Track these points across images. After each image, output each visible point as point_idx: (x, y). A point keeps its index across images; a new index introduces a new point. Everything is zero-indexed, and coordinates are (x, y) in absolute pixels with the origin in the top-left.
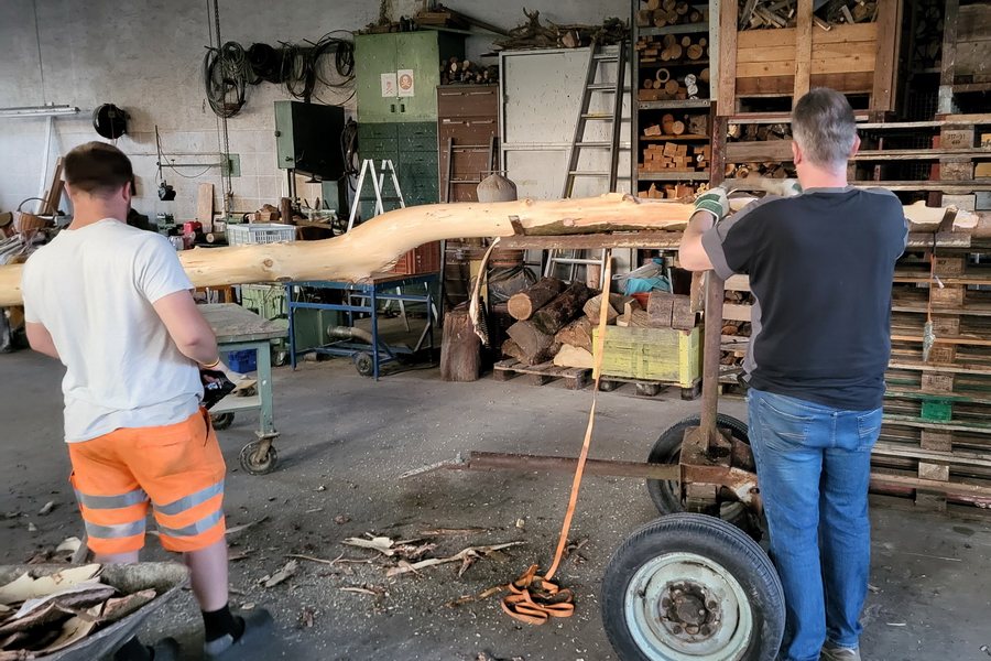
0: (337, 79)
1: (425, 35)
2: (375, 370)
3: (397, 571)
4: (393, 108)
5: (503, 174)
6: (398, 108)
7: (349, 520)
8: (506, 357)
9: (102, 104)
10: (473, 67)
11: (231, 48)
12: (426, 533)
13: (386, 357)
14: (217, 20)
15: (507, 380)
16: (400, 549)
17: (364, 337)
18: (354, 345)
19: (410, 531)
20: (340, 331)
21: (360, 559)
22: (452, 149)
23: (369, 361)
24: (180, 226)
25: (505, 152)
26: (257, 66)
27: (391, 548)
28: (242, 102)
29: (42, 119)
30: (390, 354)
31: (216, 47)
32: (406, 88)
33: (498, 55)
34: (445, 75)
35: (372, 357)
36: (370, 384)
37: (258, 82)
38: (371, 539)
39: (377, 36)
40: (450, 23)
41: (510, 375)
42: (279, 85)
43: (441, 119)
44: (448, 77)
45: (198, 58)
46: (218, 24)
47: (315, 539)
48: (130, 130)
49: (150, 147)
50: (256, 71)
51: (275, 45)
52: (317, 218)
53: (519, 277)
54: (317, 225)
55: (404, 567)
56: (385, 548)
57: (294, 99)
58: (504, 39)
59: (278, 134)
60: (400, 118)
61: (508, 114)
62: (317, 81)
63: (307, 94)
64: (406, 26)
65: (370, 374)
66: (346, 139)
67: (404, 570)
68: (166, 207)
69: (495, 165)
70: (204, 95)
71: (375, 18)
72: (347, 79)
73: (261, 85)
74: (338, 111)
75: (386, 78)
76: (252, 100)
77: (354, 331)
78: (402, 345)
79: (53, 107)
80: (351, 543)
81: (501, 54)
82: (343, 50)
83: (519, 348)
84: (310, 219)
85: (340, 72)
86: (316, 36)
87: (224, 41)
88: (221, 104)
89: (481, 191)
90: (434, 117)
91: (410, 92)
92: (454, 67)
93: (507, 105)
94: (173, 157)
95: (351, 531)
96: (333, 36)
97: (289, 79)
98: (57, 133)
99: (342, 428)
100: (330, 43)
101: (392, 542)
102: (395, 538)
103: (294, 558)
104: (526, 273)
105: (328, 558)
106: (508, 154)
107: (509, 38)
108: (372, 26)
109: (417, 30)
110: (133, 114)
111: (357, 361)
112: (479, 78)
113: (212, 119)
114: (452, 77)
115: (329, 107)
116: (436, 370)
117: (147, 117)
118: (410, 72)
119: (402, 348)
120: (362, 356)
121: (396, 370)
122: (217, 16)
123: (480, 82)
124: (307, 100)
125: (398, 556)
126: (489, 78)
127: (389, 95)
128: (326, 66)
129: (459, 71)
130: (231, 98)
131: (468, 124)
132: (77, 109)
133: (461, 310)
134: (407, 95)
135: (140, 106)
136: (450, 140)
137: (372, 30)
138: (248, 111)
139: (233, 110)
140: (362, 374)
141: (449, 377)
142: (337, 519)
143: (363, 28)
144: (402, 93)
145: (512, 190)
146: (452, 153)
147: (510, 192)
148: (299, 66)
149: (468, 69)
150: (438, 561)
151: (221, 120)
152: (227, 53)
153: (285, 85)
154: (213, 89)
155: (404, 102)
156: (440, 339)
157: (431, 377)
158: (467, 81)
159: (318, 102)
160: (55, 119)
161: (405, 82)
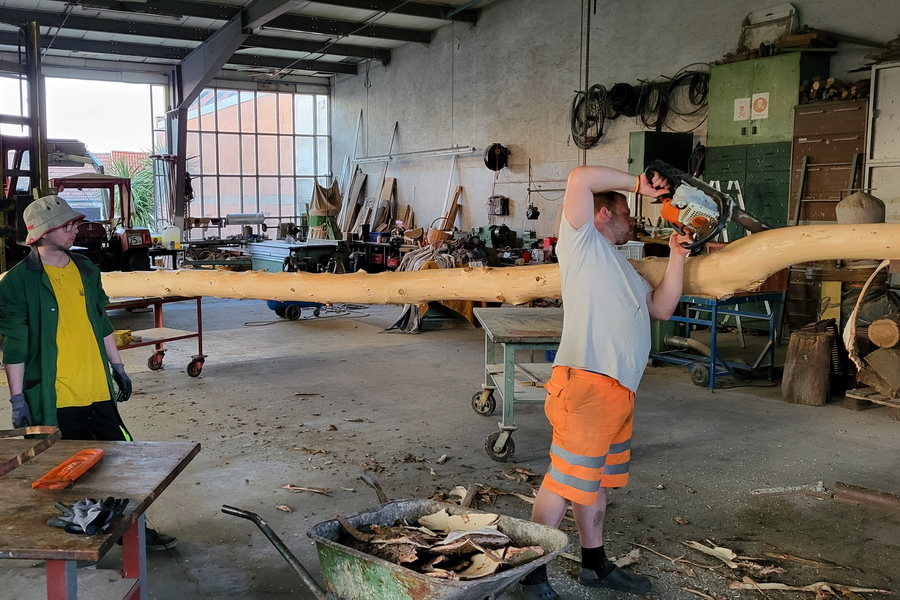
0: (691, 108)
1: (785, 58)
2: (712, 382)
3: (742, 586)
4: (744, 131)
5: (866, 191)
6: (749, 131)
7: (689, 523)
8: (861, 386)
9: (491, 144)
10: (838, 85)
11: (596, 90)
12: (771, 555)
13: (723, 370)
14: (587, 68)
15: (861, 410)
16: (744, 564)
17: (700, 349)
18: (689, 356)
19: (753, 548)
20: (676, 341)
21: (701, 564)
22: (807, 168)
23: (706, 373)
24: (541, 241)
25: (871, 169)
26: (617, 103)
27: (733, 561)
28: (600, 134)
29: (449, 157)
30: (727, 367)
31: (583, 89)
32: (760, 110)
33: (870, 69)
34: (805, 96)
35: (708, 369)
36: (704, 394)
37: (616, 116)
38: (712, 547)
39: (735, 65)
40: (815, 43)
41: (865, 405)
42: (634, 118)
43: (796, 138)
44: (808, 96)
45: (568, 101)
46: (587, 71)
47: (656, 534)
48: (510, 163)
49: (523, 176)
50: (615, 107)
51: (634, 83)
52: (659, 235)
53: (882, 301)
54: (659, 242)
55: (748, 584)
56: (728, 560)
57: (646, 129)
58: (879, 53)
59: (631, 161)
60: (751, 139)
61: (877, 129)
62: (670, 111)
63: (658, 124)
64: (766, 51)
65: (705, 385)
66: (693, 162)
67: (749, 587)
68: (532, 225)
69: (858, 183)
70: (570, 132)
71: (732, 46)
72: (698, 107)
73: (618, 119)
74: (688, 137)
75: (738, 103)
76: (609, 133)
77: (690, 342)
78: (740, 361)
79: (458, 148)
80: (692, 546)
81: (874, 68)
82: (698, 82)
83: (879, 378)
84: (653, 236)
85: (692, 102)
86: (672, 71)
87: (591, 85)
88: (583, 138)
89: (841, 210)
90: (789, 136)
91: (765, 114)
92: (816, 86)
93: (878, 120)
94: (540, 184)
95: (691, 535)
96: (688, 69)
97: (643, 112)
98: (458, 168)
99: (678, 434)
100: (686, 76)
101: (735, 556)
102: (738, 551)
103: (637, 547)
104: (890, 297)
105: (669, 555)
106: (875, 171)
107: (886, 50)
108: (729, 56)
109: (777, 54)
110: (513, 151)
111: (693, 370)
112: (844, 94)
113: (575, 151)
114: (812, 96)
115: (679, 133)
116: (775, 390)
117: (523, 152)
118: (766, 96)
119: (739, 363)
120: (697, 366)
121: (733, 385)
122: (587, 64)
123: (847, 98)
124: (659, 129)
125: (742, 572)
126: (857, 94)
127: (742, 118)
128: (680, 97)
129: (822, 89)
130: (592, 132)
131: (827, 142)
132: (474, 149)
133: (810, 331)
134: (760, 117)
135: (519, 143)
136: (804, 159)
137: (730, 59)
138: (604, 143)
139: (592, 143)
140: (697, 384)
141: (791, 398)
142: (678, 519)
143: (719, 58)
144: (755, 116)
145: (879, 209)
146: (807, 173)
147: (877, 212)
148: (654, 99)
149: (832, 86)
150: (787, 588)
151: (582, 151)
152: (592, 94)
153: (639, 117)
154: (577, 125)
155: (757, 125)
156: (784, 359)
157: (772, 396)
158: (831, 98)
159: (668, 130)
160: (458, 156)
161: (760, 106)
